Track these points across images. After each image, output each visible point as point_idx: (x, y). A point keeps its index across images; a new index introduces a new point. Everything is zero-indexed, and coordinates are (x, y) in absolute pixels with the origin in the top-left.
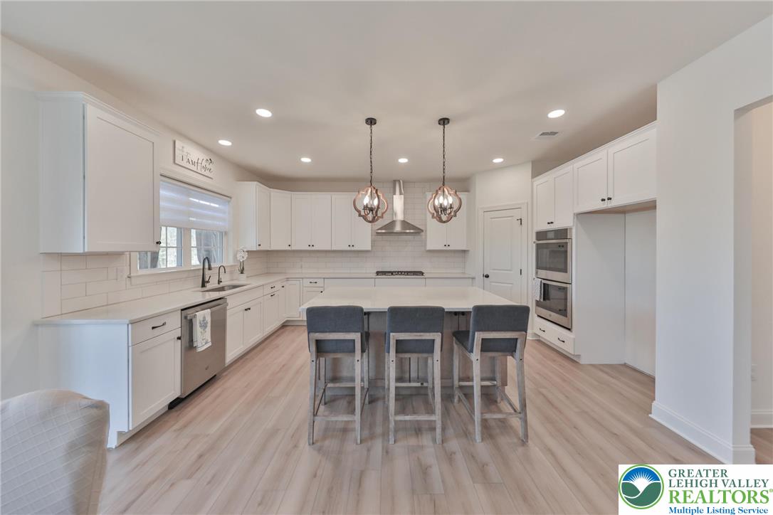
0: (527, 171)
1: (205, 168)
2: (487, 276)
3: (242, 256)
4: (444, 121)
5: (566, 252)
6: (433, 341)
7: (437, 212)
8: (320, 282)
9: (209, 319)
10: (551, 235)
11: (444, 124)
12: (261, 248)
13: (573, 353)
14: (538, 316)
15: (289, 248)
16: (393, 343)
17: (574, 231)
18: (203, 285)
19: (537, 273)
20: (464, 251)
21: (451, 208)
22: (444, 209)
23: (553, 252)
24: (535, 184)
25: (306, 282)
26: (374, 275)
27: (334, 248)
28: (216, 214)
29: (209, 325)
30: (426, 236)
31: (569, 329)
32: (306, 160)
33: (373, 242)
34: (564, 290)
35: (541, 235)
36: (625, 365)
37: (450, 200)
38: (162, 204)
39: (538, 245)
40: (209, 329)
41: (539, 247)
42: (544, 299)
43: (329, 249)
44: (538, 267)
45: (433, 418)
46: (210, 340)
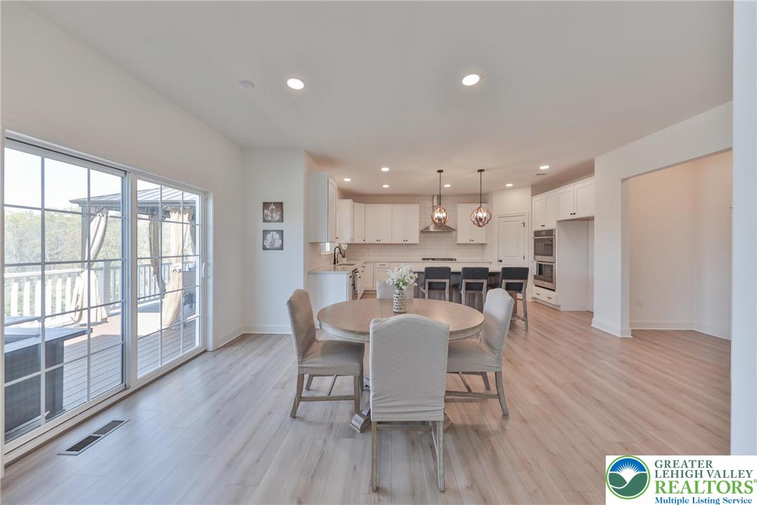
0: (529, 192)
2: (501, 261)
4: (481, 171)
5: (552, 245)
6: (483, 283)
7: (477, 221)
8: (387, 264)
10: (544, 233)
13: (555, 304)
14: (536, 285)
15: (364, 242)
16: (464, 284)
17: (557, 231)
18: (335, 263)
19: (535, 258)
20: (483, 244)
21: (485, 218)
22: (481, 219)
23: (545, 245)
24: (534, 200)
25: (378, 265)
26: (421, 261)
27: (393, 243)
30: (457, 234)
31: (554, 290)
32: (386, 186)
33: (420, 238)
34: (551, 268)
35: (537, 233)
36: (588, 311)
37: (485, 215)
39: (535, 240)
41: (536, 241)
42: (539, 274)
43: (390, 243)
44: (536, 254)
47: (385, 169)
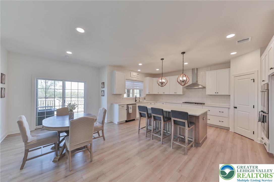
1: (137, 76)
2: (236, 108)
3: (145, 95)
4: (183, 53)
6: (161, 117)
9: (131, 107)
11: (183, 54)
12: (149, 93)
15: (158, 94)
16: (152, 116)
18: (136, 101)
22: (182, 82)
26: (182, 103)
28: (140, 86)
29: (132, 108)
32: (158, 70)
33: (183, 92)
38: (126, 85)
40: (131, 109)
45: (160, 137)
46: (132, 111)
47: (140, 64)
